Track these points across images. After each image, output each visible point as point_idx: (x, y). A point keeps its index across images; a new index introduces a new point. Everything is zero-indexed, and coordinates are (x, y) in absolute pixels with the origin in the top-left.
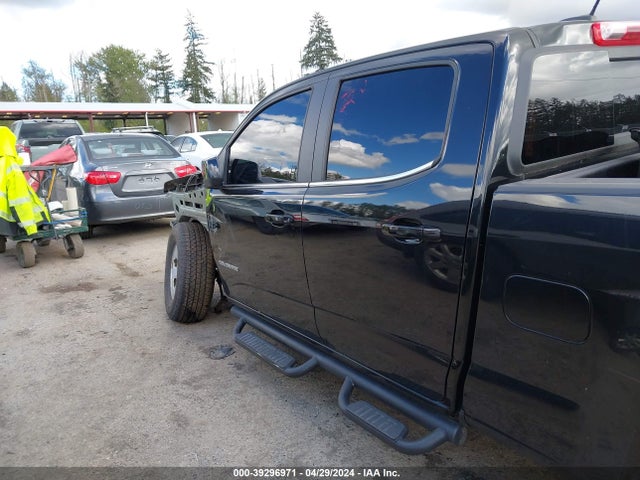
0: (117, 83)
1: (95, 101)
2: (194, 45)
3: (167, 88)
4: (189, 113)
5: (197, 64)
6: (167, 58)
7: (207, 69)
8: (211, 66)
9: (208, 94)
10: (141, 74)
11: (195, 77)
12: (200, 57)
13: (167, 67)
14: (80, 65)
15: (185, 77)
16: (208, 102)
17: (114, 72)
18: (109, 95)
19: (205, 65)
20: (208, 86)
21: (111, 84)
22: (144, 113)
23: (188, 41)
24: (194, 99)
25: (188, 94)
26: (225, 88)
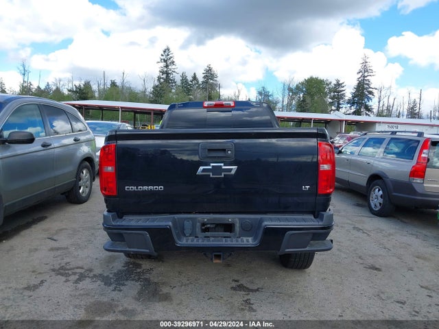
0: (308, 100)
1: (294, 110)
2: (364, 77)
3: (339, 104)
4: (341, 121)
5: (363, 88)
6: (343, 85)
7: (371, 93)
8: (374, 91)
9: (368, 109)
10: (326, 94)
12: (368, 84)
13: (341, 91)
14: (290, 90)
15: (354, 97)
16: (367, 114)
17: (309, 94)
18: (302, 107)
19: (370, 89)
20: (370, 103)
21: (304, 101)
22: (311, 119)
23: (361, 74)
24: (357, 113)
25: (353, 109)
26: (381, 105)
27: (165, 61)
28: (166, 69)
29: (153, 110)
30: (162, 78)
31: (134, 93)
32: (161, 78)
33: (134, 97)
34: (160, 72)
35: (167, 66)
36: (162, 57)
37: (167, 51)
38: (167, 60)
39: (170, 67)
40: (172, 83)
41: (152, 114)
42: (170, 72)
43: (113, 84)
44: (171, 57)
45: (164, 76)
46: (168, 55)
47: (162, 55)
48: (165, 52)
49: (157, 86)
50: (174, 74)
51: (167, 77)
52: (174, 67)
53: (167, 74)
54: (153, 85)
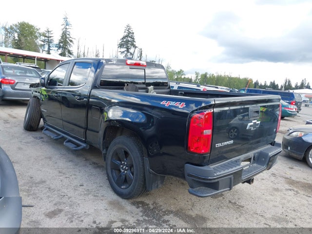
0: (23, 40)
1: (10, 47)
2: (66, 29)
3: (49, 47)
4: (58, 61)
5: (66, 38)
6: (52, 32)
7: (71, 41)
8: (73, 40)
9: (70, 53)
10: (36, 37)
11: (64, 44)
12: (69, 35)
13: (51, 37)
15: (60, 43)
16: (69, 56)
17: (22, 35)
18: (18, 46)
19: (71, 39)
20: (70, 49)
21: (20, 40)
22: (35, 57)
23: (64, 26)
24: (63, 54)
25: (60, 51)
26: (79, 52)
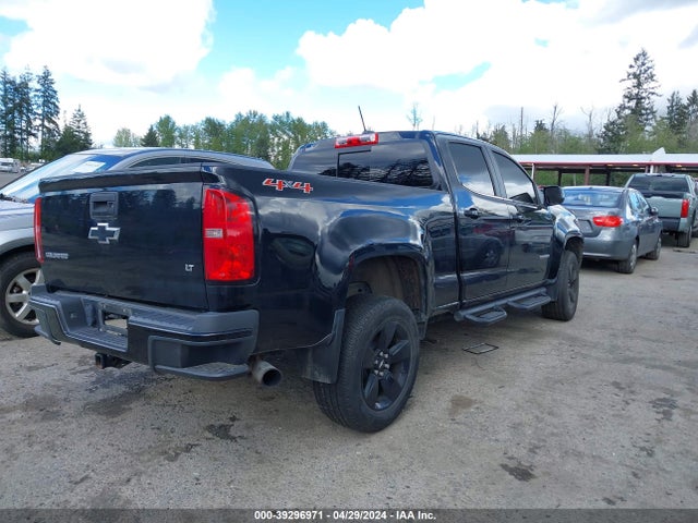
27: (636, 76)
28: (635, 91)
29: (590, 165)
30: (629, 108)
31: (573, 138)
32: (625, 108)
33: (572, 146)
34: (625, 97)
35: (639, 85)
36: (632, 71)
37: (641, 57)
38: (641, 74)
39: (645, 86)
40: (648, 114)
41: (587, 172)
42: (644, 95)
43: (540, 127)
44: (649, 68)
45: (633, 104)
46: (643, 64)
47: (631, 66)
48: (637, 59)
49: (613, 123)
50: (652, 97)
51: (637, 104)
52: (652, 84)
53: (639, 99)
54: (606, 121)
